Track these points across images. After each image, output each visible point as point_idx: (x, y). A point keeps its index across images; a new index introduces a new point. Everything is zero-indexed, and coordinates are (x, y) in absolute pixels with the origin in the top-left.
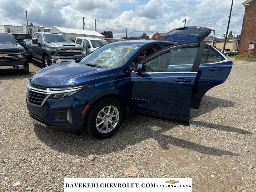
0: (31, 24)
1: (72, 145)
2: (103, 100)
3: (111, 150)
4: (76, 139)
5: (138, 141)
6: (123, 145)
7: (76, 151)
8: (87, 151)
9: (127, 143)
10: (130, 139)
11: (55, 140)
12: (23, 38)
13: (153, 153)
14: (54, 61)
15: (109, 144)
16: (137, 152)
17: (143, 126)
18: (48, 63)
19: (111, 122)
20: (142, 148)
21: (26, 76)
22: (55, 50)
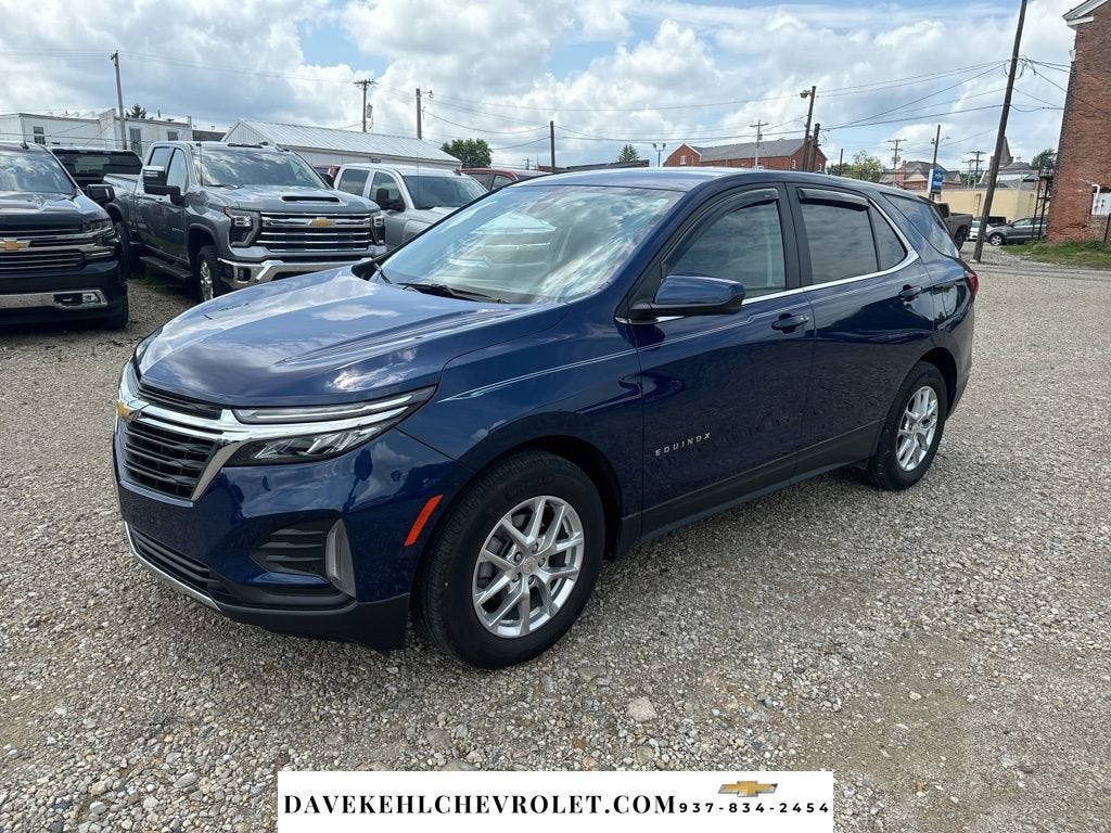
0: (137, 109)
1: (349, 701)
2: (507, 468)
3: (552, 733)
4: (368, 666)
5: (687, 678)
6: (610, 698)
7: (373, 736)
8: (431, 738)
9: (633, 689)
10: (639, 666)
11: (264, 670)
12: (101, 168)
13: (776, 747)
14: (242, 272)
15: (540, 697)
16: (690, 741)
17: (693, 592)
18: (212, 278)
19: (545, 576)
20: (712, 716)
21: (117, 337)
22: (247, 219)
